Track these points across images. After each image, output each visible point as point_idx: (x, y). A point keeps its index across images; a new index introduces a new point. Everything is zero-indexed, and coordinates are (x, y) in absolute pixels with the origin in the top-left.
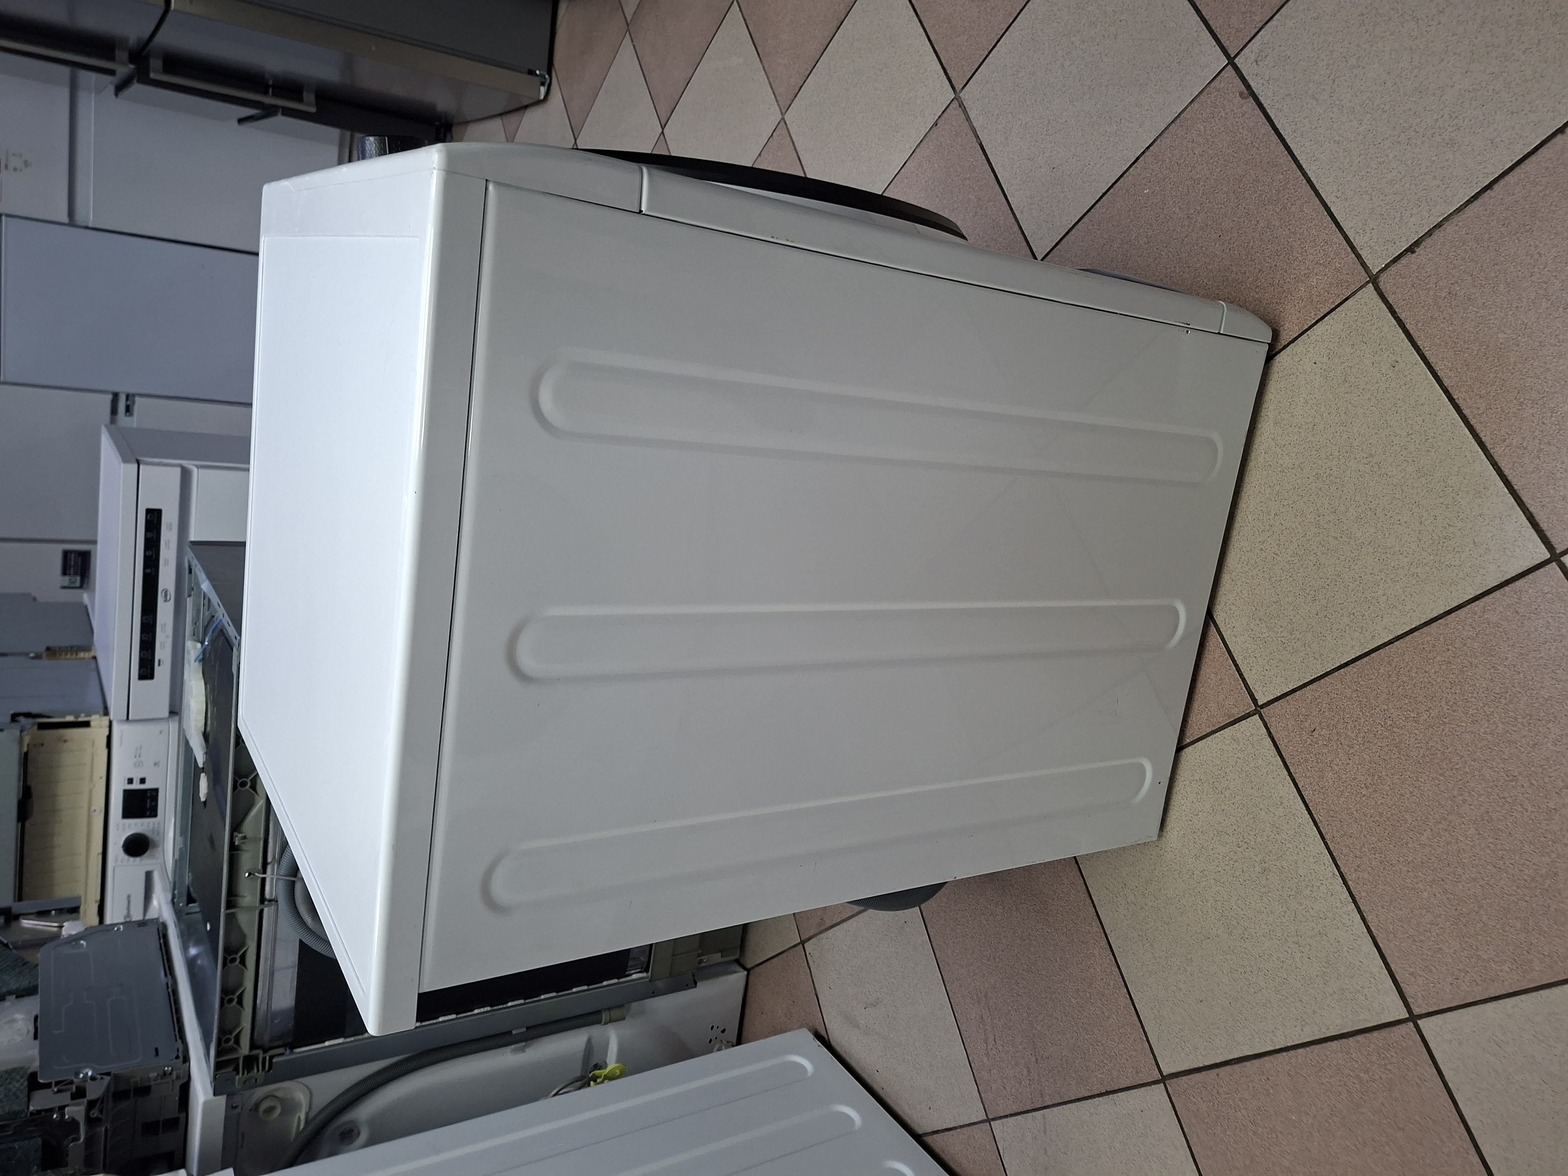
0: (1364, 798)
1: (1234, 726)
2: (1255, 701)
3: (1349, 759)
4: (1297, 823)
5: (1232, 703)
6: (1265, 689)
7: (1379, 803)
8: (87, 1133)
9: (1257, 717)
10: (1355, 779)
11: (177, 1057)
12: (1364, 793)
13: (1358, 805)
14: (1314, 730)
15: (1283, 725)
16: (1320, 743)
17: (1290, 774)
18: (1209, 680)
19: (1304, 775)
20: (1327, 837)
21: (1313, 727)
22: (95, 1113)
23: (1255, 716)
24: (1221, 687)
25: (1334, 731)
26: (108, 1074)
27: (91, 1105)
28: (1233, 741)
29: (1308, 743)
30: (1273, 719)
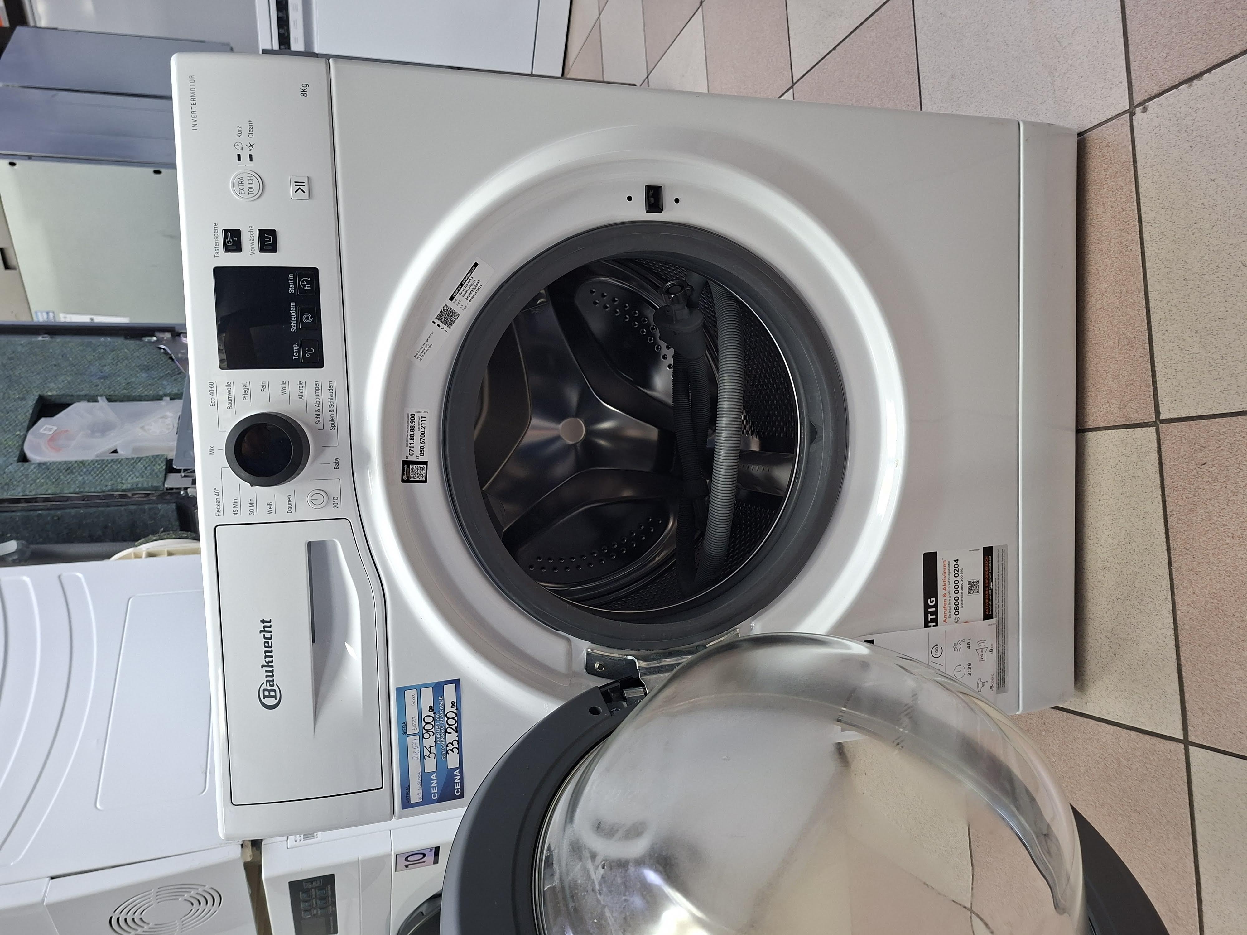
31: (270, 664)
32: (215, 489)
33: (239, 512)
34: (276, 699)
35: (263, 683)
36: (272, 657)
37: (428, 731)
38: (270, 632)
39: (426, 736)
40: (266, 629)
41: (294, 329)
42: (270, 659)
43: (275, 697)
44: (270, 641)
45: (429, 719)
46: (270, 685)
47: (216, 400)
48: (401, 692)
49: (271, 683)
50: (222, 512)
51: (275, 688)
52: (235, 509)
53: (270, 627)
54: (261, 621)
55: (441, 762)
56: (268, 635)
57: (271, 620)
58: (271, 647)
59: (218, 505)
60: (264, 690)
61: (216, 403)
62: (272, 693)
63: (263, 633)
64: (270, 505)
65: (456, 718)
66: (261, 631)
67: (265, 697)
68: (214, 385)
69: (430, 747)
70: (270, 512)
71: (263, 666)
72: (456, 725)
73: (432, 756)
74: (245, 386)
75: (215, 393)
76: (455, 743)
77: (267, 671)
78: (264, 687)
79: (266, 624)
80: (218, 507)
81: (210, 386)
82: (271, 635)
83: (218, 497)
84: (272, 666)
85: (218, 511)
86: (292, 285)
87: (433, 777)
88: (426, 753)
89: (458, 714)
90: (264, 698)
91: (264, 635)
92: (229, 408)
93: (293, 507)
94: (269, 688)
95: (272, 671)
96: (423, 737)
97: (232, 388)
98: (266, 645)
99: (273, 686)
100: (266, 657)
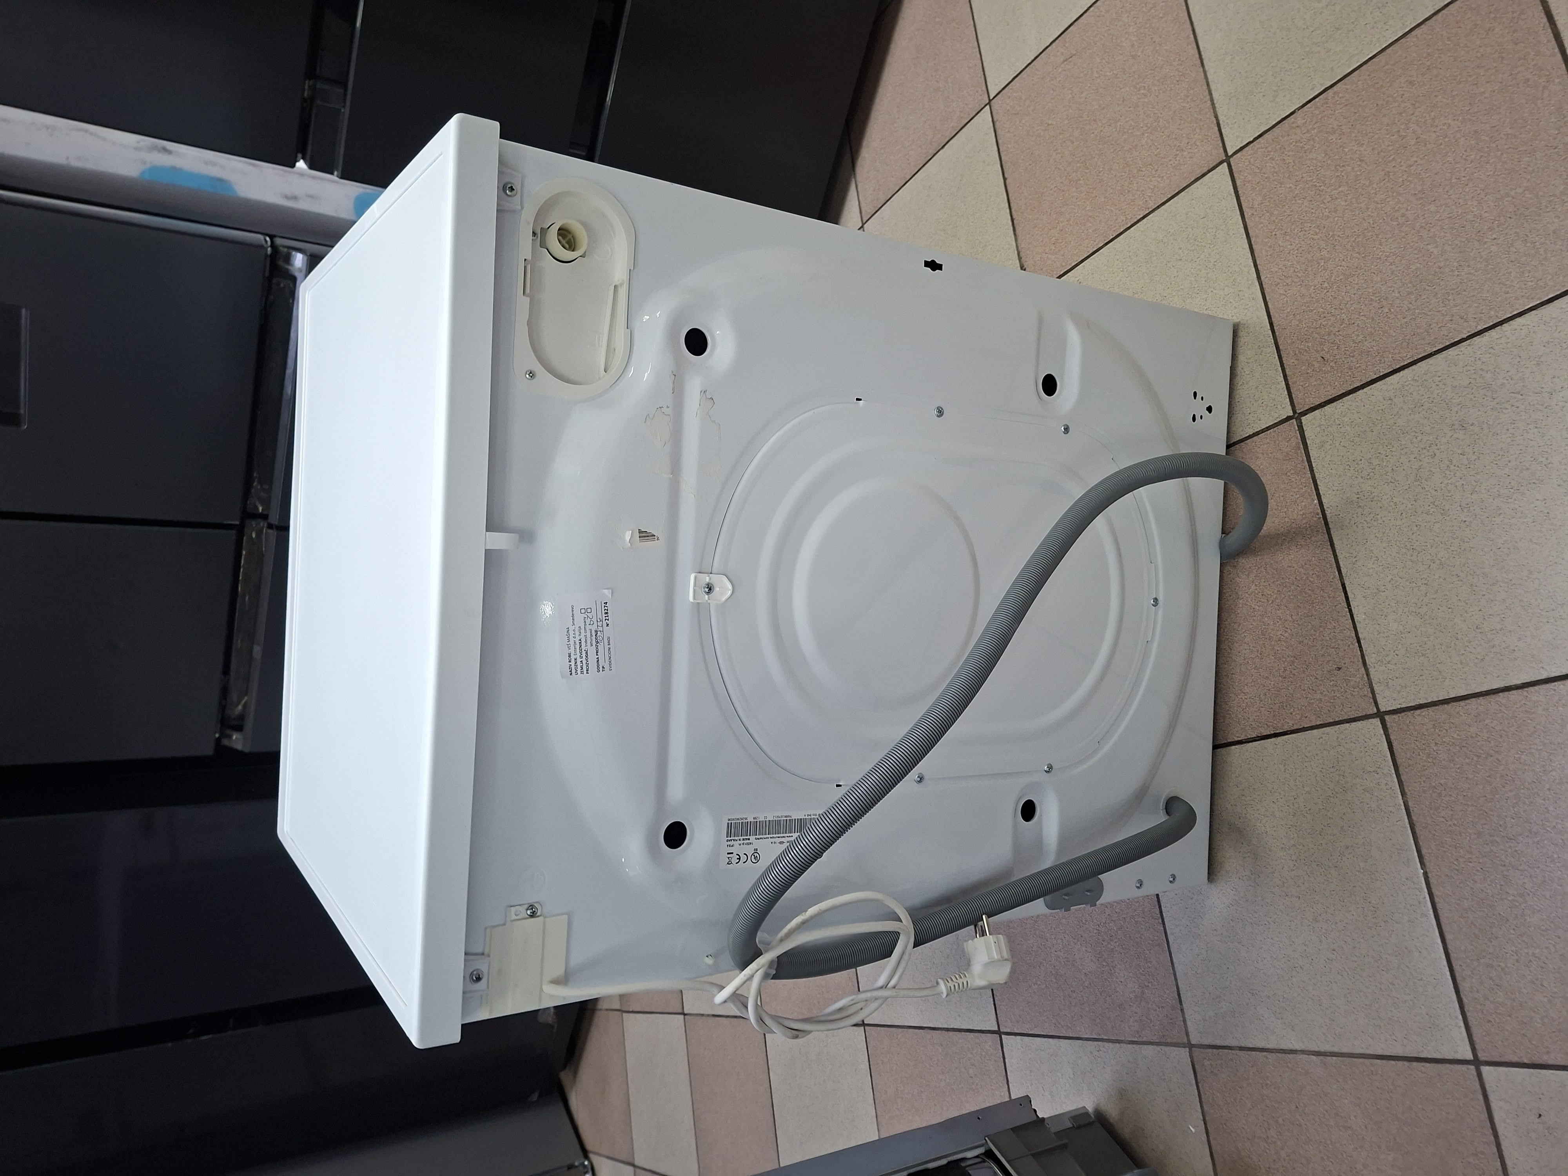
0: (1392, 310)
1: (1309, 445)
2: (1288, 419)
3: (1354, 324)
4: (1412, 382)
5: (1286, 444)
6: (1279, 407)
7: (1397, 295)
9: (1303, 418)
10: (1373, 319)
12: (1387, 310)
13: (1399, 317)
14: (1323, 358)
15: (1314, 391)
16: (1336, 352)
17: (1362, 387)
18: (1261, 467)
19: (1364, 372)
20: (1430, 350)
21: (1320, 359)
23: (1303, 421)
24: (1270, 455)
25: (1326, 337)
28: (1323, 448)
29: (1334, 365)
30: (1307, 400)
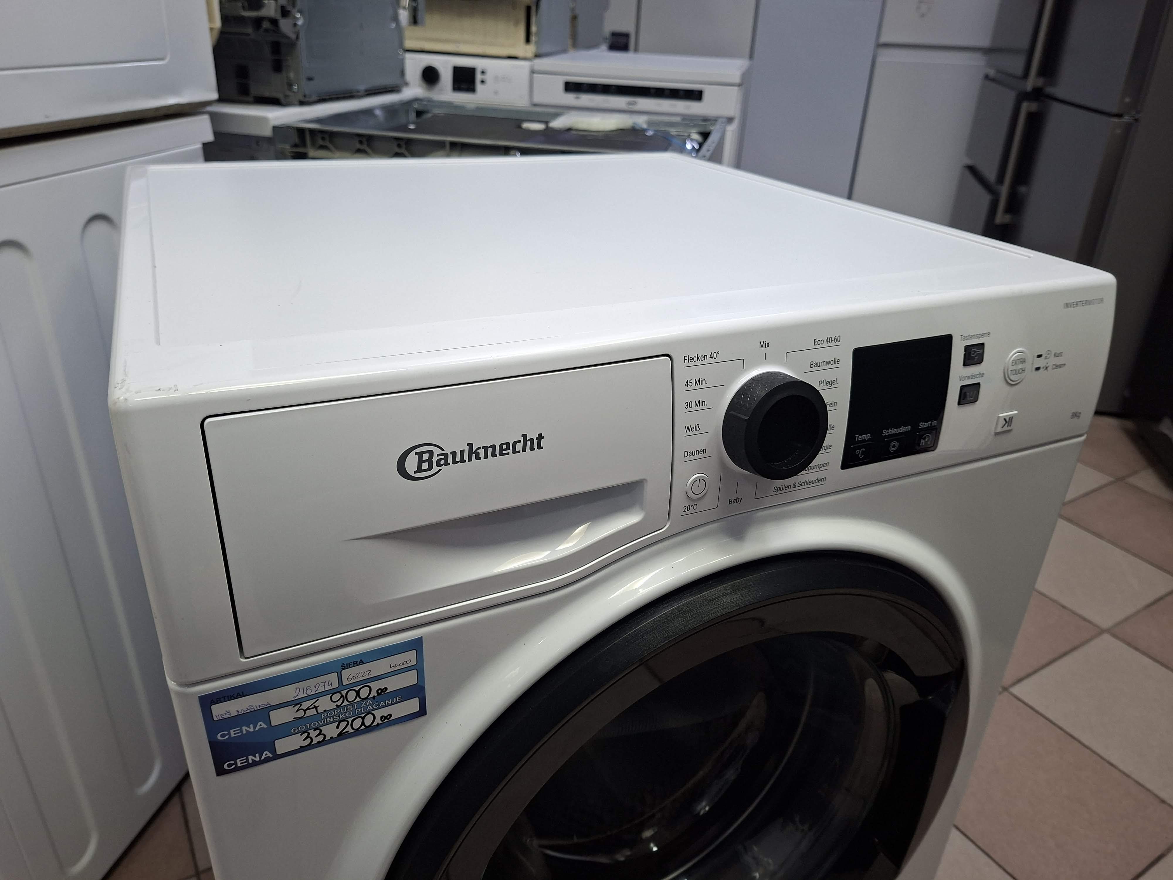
8: (249, 18)
11: (305, 96)
22: (266, 25)
26: (297, 38)
27: (274, 22)
31: (474, 456)
32: (718, 352)
33: (689, 388)
34: (415, 472)
35: (443, 450)
36: (486, 457)
37: (345, 698)
38: (524, 450)
39: (337, 697)
40: (528, 443)
41: (885, 433)
42: (482, 455)
43: (420, 470)
44: (510, 451)
45: (364, 693)
46: (439, 461)
47: (821, 346)
48: (417, 645)
49: (442, 462)
50: (690, 364)
51: (435, 469)
52: (693, 382)
53: (532, 449)
54: (540, 435)
55: (285, 730)
56: (519, 447)
57: (542, 448)
58: (501, 454)
59: (698, 358)
60: (431, 453)
61: (818, 346)
62: (425, 466)
63: (522, 439)
64: (697, 428)
65: (363, 727)
66: (525, 436)
67: (420, 455)
68: (837, 343)
69: (316, 708)
70: (688, 429)
71: (470, 445)
72: (351, 731)
73: (301, 714)
74: (834, 382)
75: (829, 345)
76: (321, 738)
77: (462, 452)
78: (436, 451)
79: (536, 442)
80: (696, 359)
81: (837, 338)
82: (519, 452)
83: (708, 357)
84: (470, 459)
85: (690, 359)
86: (926, 425)
87: (261, 725)
88: (305, 705)
89: (370, 729)
90: (416, 454)
91: (520, 441)
92: (812, 364)
93: (692, 457)
94: (435, 459)
95: (462, 460)
96: (333, 694)
97: (834, 366)
98: (505, 447)
99: (439, 464)
100: (486, 448)
